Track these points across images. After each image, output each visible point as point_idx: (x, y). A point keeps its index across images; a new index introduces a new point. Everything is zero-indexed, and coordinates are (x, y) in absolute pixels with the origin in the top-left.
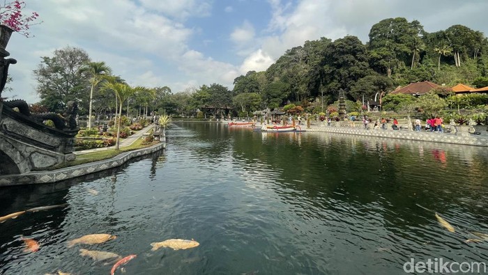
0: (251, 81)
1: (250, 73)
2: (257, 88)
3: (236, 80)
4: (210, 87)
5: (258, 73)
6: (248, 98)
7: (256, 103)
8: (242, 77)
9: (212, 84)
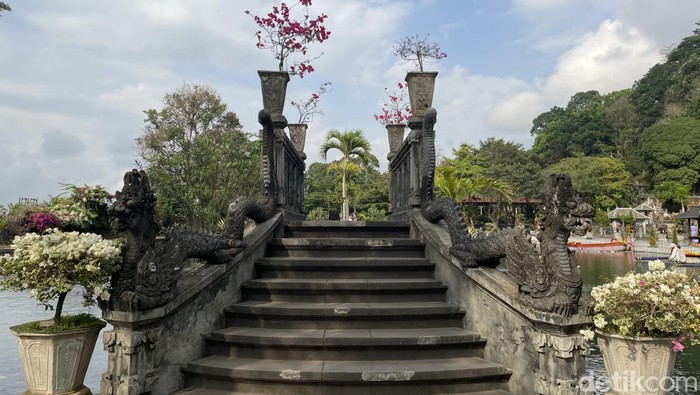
0: (588, 120)
1: (581, 97)
2: (607, 140)
3: (538, 122)
4: (478, 147)
5: (607, 98)
6: (589, 171)
7: (614, 185)
8: (556, 111)
9: (485, 140)
